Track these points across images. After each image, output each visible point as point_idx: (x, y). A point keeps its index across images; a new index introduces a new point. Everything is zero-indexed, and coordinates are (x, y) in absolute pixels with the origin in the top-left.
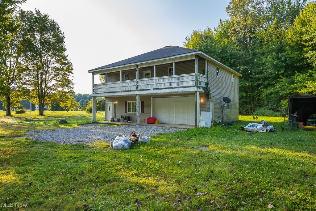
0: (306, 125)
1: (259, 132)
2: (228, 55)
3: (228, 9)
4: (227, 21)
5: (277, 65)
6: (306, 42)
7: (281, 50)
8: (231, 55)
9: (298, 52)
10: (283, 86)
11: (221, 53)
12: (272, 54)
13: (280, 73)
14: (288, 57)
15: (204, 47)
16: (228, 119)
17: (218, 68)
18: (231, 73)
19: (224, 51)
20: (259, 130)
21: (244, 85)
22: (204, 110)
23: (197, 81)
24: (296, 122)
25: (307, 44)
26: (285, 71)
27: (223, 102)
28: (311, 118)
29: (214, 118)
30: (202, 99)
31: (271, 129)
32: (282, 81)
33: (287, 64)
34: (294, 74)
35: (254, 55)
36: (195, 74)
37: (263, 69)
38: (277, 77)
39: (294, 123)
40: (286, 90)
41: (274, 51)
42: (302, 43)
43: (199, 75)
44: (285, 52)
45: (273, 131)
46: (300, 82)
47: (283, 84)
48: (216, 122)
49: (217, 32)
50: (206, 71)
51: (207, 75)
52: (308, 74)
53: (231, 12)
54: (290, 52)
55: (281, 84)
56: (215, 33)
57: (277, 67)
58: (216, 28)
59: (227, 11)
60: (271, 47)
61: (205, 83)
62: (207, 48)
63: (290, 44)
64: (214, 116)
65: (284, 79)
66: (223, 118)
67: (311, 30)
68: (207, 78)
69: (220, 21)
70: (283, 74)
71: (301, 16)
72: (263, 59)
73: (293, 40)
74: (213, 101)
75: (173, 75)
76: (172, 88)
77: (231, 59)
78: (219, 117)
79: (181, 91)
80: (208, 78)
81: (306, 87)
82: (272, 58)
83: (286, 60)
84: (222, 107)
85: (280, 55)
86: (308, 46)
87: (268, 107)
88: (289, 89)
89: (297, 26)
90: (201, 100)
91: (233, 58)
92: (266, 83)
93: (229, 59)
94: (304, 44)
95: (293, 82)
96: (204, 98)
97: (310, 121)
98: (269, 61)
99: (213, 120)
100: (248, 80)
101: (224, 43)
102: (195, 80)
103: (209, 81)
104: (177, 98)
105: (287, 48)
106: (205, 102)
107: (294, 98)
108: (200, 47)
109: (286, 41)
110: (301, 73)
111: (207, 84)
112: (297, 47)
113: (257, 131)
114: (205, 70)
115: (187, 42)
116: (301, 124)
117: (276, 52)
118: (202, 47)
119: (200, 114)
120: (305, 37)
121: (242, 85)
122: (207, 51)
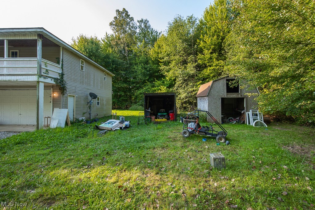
0: (156, 119)
1: (114, 130)
2: (110, 60)
3: (111, 24)
4: (112, 35)
5: (144, 73)
6: (161, 59)
7: (147, 62)
8: (113, 61)
9: (157, 66)
10: (148, 88)
11: (105, 58)
12: (142, 65)
13: (146, 79)
14: (151, 69)
15: (89, 49)
16: (97, 115)
17: (82, 62)
18: (103, 71)
19: (107, 57)
20: (113, 128)
21: (123, 86)
22: (57, 106)
23: (40, 68)
24: (149, 116)
25: (161, 61)
26: (149, 78)
27: (90, 98)
28: (160, 113)
29: (75, 115)
30: (56, 92)
31: (126, 126)
32: (148, 85)
33: (151, 73)
34: (154, 81)
35: (131, 64)
36: (37, 59)
37: (136, 75)
38: (144, 82)
39: (148, 118)
40: (149, 91)
41: (143, 63)
42: (158, 59)
43: (46, 62)
44: (149, 64)
45: (128, 128)
46: (157, 86)
47: (148, 87)
48: (78, 119)
49: (103, 41)
50: (61, 60)
51: (62, 65)
52: (162, 81)
53: (113, 28)
54: (152, 65)
55: (147, 87)
56: (102, 42)
57: (145, 75)
58: (103, 39)
59: (110, 25)
60: (140, 59)
61: (59, 74)
62: (92, 51)
63: (152, 59)
64: (75, 113)
65: (148, 83)
66: (90, 114)
67: (163, 52)
68: (62, 68)
69: (106, 34)
70: (148, 80)
71: (158, 42)
72: (135, 67)
73: (154, 57)
74: (74, 96)
75: (4, 57)
76: (3, 75)
77: (113, 64)
78: (84, 113)
79: (15, 80)
80: (64, 68)
81: (161, 90)
82: (141, 68)
83: (150, 71)
84: (88, 103)
85: (146, 66)
86: (162, 63)
87: (139, 104)
88: (151, 91)
89: (156, 48)
90: (55, 95)
91: (115, 64)
92: (138, 85)
93: (111, 64)
94: (160, 60)
95: (153, 86)
96: (58, 92)
97: (159, 115)
98: (139, 69)
99: (74, 118)
100: (126, 83)
101: (109, 51)
102: (36, 66)
103: (65, 72)
104: (24, 91)
105: (150, 61)
106: (59, 97)
107: (148, 95)
108: (86, 50)
109: (150, 57)
110: (158, 80)
111: (62, 75)
112: (156, 62)
113: (111, 129)
114: (59, 58)
115: (73, 43)
116: (153, 117)
117: (144, 64)
118: (87, 50)
119: (53, 111)
120: (160, 56)
121: (121, 86)
122: (92, 54)
